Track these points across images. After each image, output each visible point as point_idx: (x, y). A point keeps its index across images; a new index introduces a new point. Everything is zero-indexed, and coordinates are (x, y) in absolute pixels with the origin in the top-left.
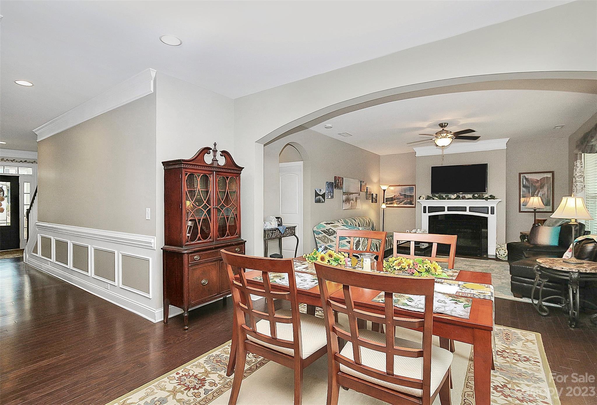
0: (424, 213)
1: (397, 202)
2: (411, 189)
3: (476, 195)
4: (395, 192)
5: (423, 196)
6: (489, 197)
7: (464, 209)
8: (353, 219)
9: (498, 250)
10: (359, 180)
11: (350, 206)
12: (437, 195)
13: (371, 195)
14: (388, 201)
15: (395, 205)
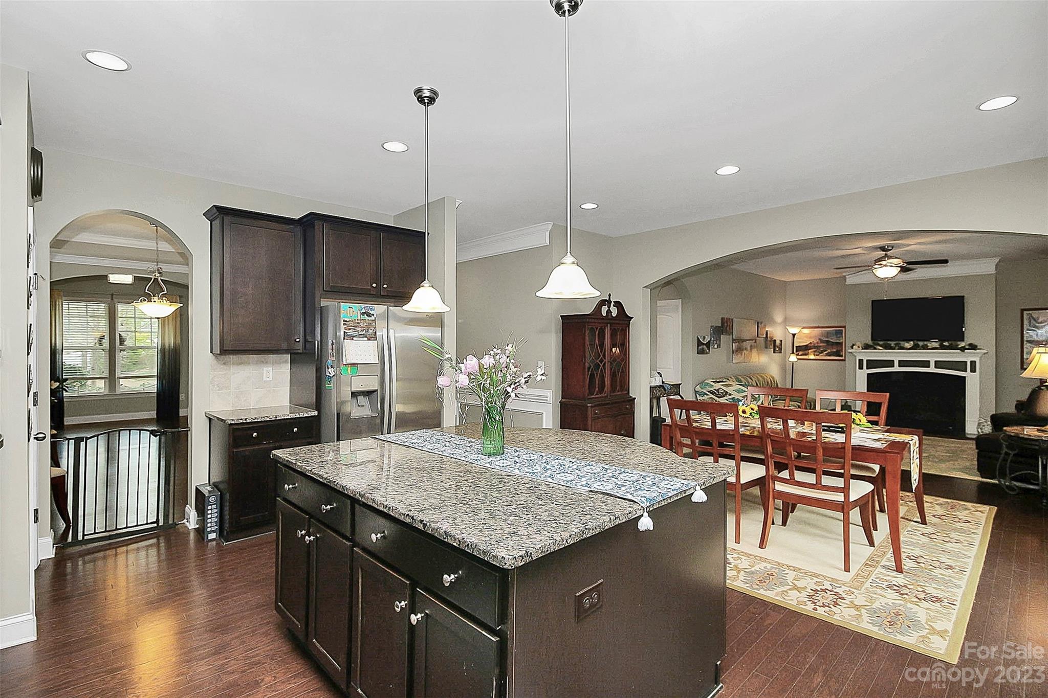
0: (859, 368)
1: (814, 352)
2: (839, 333)
3: (946, 344)
4: (810, 338)
5: (859, 344)
6: (967, 347)
7: (926, 364)
8: (747, 376)
9: (981, 426)
10: (756, 321)
11: (742, 359)
12: (881, 343)
13: (772, 342)
14: (800, 351)
15: (812, 357)
